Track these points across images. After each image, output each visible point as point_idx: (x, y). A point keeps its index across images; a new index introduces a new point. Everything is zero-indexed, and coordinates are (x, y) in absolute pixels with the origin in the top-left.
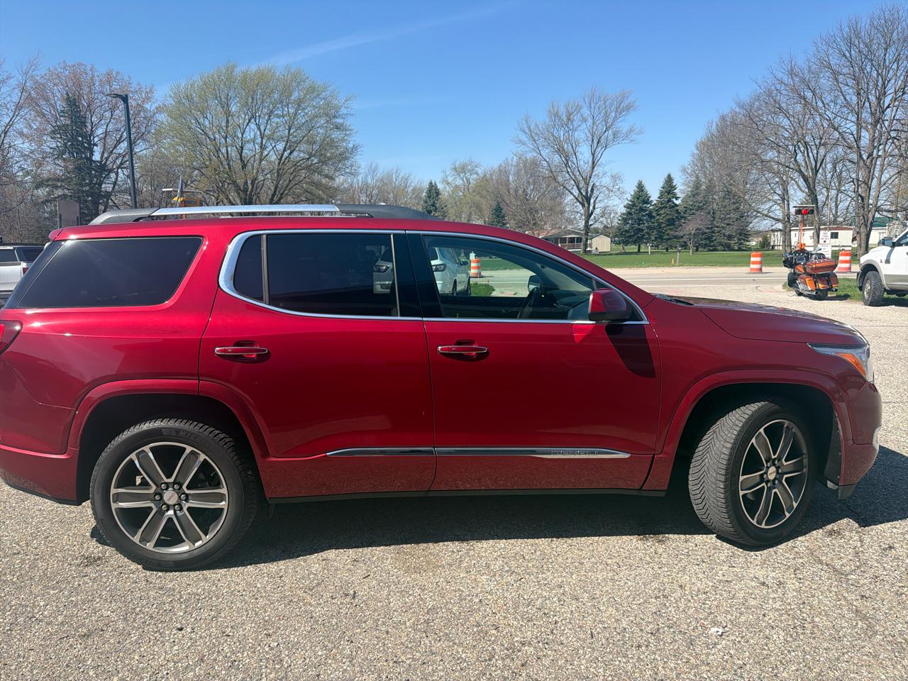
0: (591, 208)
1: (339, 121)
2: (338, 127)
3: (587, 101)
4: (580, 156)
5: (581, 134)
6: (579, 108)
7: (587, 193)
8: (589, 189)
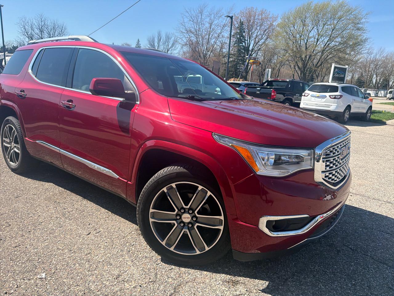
1: (359, 25)
2: (358, 29)
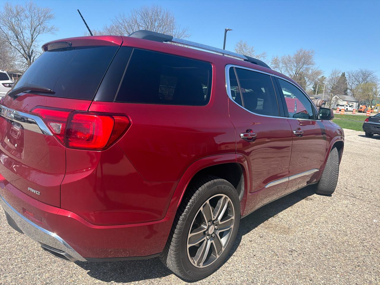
0: (31, 61)
3: (28, 7)
4: (25, 35)
5: (26, 23)
6: (23, 10)
7: (29, 54)
8: (30, 52)
